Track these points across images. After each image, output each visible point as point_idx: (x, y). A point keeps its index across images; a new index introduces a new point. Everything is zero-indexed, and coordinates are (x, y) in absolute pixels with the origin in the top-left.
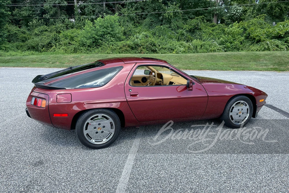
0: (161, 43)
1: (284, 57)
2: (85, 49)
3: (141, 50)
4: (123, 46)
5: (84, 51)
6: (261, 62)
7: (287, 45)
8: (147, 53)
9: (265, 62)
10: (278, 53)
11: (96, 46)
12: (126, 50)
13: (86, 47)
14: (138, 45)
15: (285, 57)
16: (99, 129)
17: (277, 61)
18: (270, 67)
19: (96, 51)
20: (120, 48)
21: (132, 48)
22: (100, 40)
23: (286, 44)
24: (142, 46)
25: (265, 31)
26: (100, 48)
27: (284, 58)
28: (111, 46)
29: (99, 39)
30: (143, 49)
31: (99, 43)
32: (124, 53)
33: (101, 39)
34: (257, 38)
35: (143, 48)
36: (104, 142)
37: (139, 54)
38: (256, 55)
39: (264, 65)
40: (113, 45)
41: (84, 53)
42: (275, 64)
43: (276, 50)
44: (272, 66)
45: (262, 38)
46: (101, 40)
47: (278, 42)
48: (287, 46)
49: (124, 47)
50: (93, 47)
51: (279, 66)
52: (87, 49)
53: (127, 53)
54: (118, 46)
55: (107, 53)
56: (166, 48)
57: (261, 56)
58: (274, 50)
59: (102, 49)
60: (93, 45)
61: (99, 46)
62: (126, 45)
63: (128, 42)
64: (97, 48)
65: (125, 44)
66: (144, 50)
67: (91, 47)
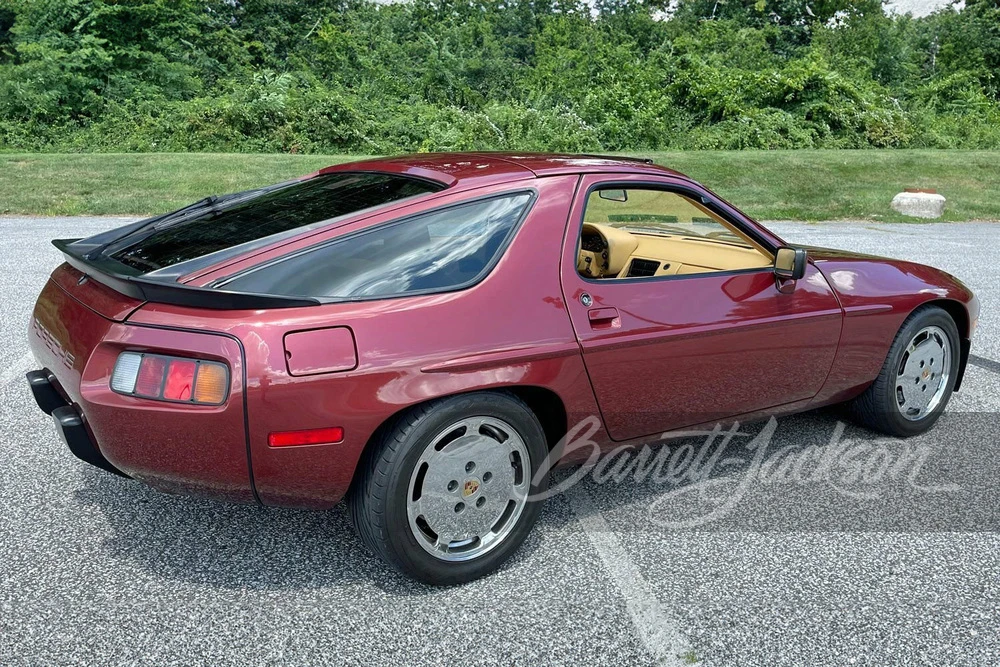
0: (365, 111)
1: (814, 169)
2: (24, 131)
3: (288, 139)
4: (206, 121)
5: (20, 140)
6: (745, 188)
7: (815, 128)
8: (313, 151)
9: (756, 188)
10: (794, 157)
11: (73, 117)
12: (219, 136)
13: (26, 119)
14: (271, 115)
15: (819, 170)
16: (468, 490)
17: (793, 184)
18: (775, 206)
19: (79, 137)
20: (191, 129)
21: (248, 129)
22: (91, 93)
23: (810, 123)
24: (290, 120)
25: (741, 77)
26: (95, 127)
27: (814, 174)
28: (149, 119)
29: (88, 87)
30: (295, 132)
31: (86, 103)
32: (214, 151)
33: (94, 88)
34: (714, 103)
35: (296, 129)
36: (485, 547)
37: (278, 155)
38: (725, 165)
39: (755, 198)
40: (155, 115)
41: (20, 146)
42: (790, 193)
43: (782, 146)
44: (780, 204)
45: (731, 100)
46: (98, 92)
47: (783, 117)
48: (816, 133)
49: (208, 125)
50: (62, 122)
51: (803, 202)
52: (33, 132)
53: (223, 150)
54: (181, 119)
55: (134, 149)
56: (387, 134)
57: (738, 168)
58: (773, 147)
59: (104, 131)
60: (62, 112)
61: (88, 114)
62: (218, 115)
63: (227, 104)
64: (82, 125)
65: (211, 110)
66: (300, 139)
67: (50, 123)
